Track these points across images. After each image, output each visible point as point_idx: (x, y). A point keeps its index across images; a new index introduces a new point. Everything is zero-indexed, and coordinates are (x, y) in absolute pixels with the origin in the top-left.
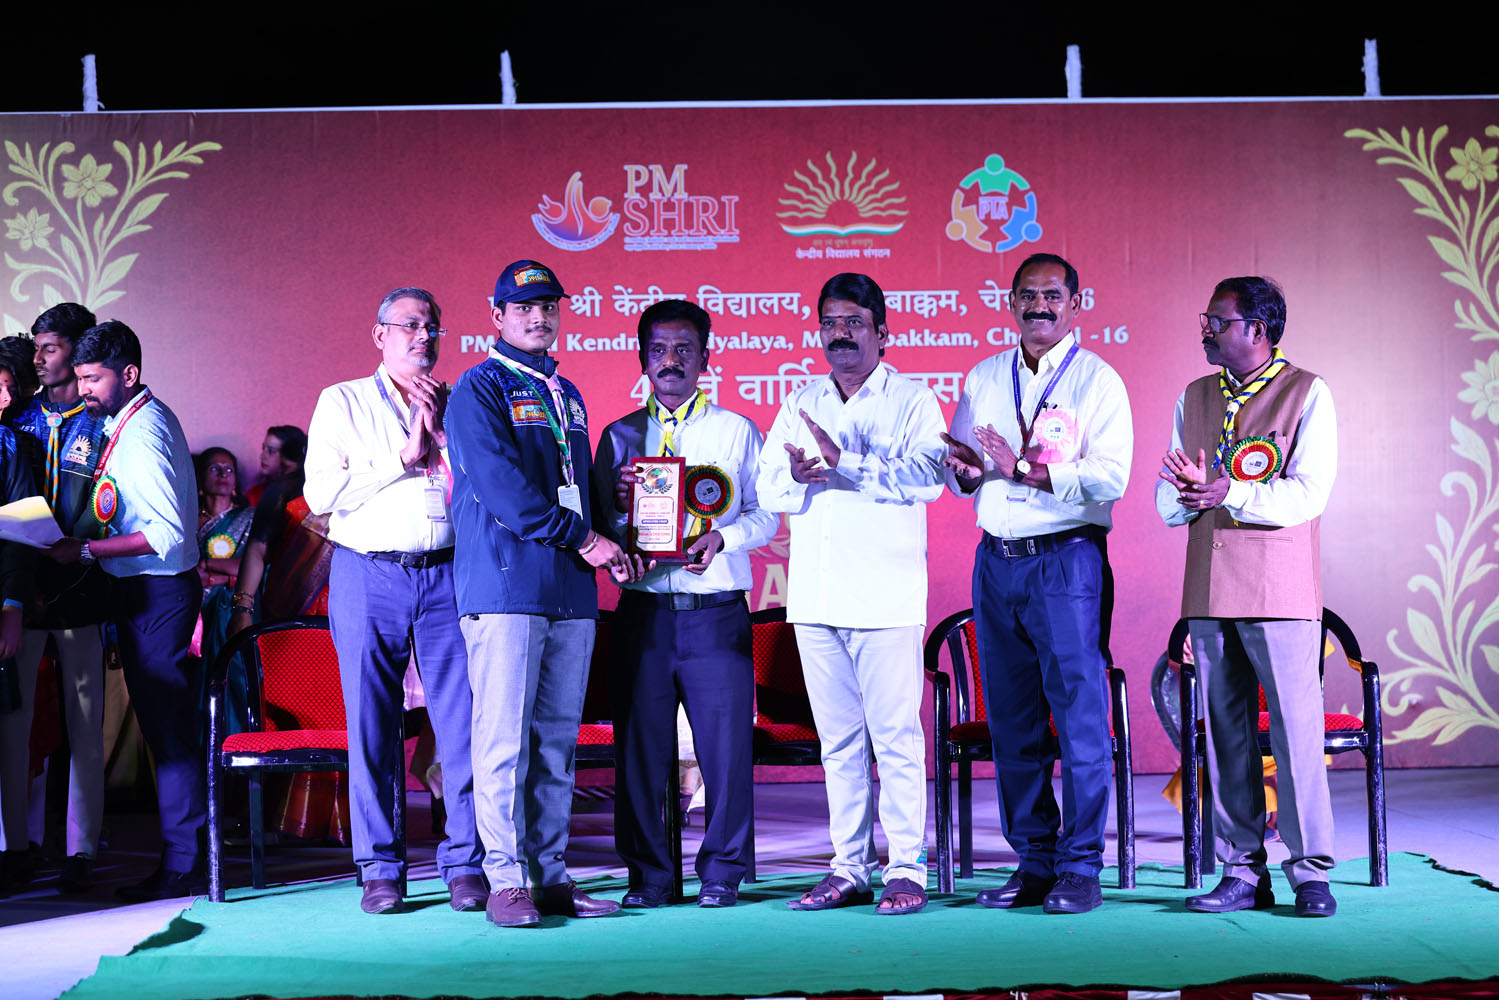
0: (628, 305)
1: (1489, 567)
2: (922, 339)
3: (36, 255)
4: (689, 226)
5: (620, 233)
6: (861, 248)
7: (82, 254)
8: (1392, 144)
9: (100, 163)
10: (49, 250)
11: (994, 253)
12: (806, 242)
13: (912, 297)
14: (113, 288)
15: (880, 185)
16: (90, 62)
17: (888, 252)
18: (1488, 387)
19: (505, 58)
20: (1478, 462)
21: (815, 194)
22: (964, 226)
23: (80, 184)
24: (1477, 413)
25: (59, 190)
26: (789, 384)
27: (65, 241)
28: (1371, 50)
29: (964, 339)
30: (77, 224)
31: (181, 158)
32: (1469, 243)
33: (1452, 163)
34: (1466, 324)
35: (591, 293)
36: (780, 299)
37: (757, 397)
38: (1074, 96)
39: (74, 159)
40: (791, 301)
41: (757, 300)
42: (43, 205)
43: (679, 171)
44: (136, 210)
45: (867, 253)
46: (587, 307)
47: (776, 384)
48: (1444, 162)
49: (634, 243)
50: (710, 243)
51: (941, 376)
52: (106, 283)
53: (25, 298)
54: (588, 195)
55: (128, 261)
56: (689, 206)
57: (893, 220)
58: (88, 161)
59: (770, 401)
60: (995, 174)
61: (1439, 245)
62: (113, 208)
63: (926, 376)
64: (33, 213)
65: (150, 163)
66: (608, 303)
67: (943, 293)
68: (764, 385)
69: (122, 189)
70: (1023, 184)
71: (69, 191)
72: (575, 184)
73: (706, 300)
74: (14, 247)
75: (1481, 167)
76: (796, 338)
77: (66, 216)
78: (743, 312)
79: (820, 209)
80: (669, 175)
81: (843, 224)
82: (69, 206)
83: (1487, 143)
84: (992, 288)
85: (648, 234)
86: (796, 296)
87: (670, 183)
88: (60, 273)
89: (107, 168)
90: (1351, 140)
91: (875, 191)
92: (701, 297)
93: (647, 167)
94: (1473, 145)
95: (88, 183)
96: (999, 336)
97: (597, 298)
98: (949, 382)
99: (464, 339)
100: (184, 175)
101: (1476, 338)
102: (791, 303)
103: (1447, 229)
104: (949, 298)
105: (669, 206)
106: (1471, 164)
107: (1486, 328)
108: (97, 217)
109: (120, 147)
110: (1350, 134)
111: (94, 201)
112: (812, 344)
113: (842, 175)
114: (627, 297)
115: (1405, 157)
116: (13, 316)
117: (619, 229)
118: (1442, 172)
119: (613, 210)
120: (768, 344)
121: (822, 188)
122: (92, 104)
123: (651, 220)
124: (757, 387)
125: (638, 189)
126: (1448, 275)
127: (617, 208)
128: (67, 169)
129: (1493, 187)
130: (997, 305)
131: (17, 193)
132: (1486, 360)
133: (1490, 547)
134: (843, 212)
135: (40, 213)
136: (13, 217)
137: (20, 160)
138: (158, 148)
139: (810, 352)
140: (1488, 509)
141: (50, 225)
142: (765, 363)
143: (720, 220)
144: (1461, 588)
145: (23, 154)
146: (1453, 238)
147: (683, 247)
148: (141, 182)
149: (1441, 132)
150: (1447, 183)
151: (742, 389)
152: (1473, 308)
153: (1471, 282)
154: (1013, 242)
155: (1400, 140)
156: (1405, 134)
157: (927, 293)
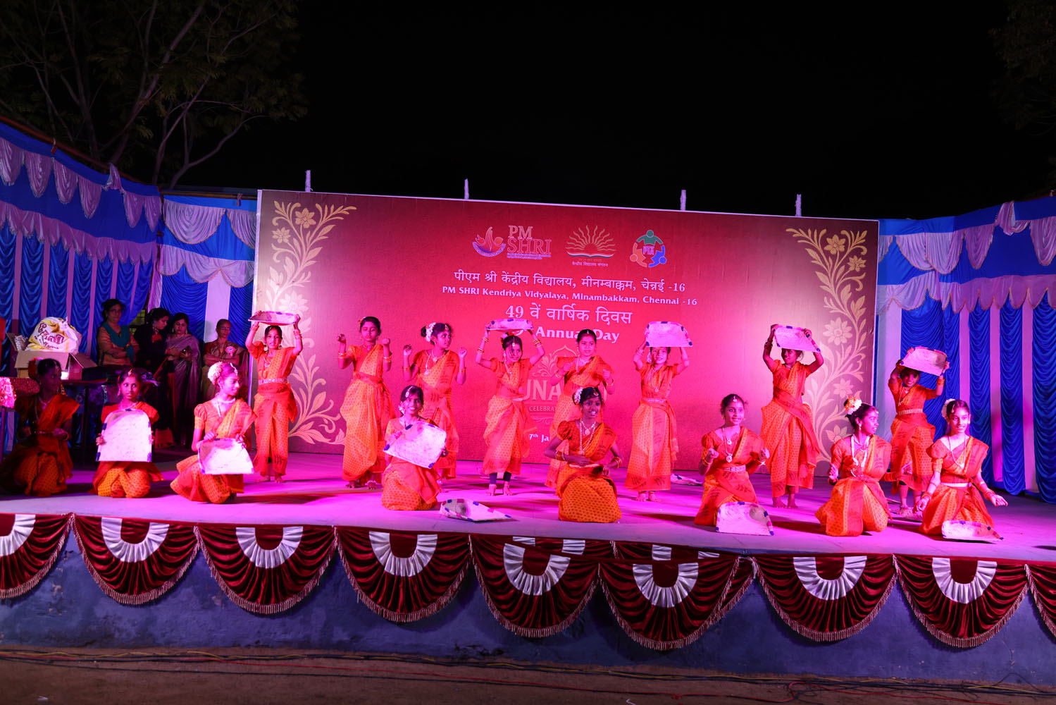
0: (507, 279)
1: (831, 400)
2: (618, 299)
3: (283, 245)
4: (532, 250)
5: (505, 251)
6: (597, 263)
7: (301, 246)
8: (805, 235)
9: (309, 212)
10: (289, 244)
11: (648, 268)
12: (576, 259)
13: (615, 283)
14: (311, 260)
15: (606, 239)
16: (308, 173)
17: (607, 265)
18: (835, 331)
19: (466, 181)
20: (830, 360)
21: (580, 240)
22: (637, 256)
23: (302, 219)
24: (830, 341)
25: (294, 221)
26: (566, 312)
27: (295, 241)
28: (799, 197)
29: (633, 299)
30: (300, 234)
31: (341, 212)
32: (831, 275)
33: (828, 244)
34: (829, 306)
35: (493, 273)
36: (565, 280)
37: (553, 316)
38: (683, 209)
39: (300, 210)
40: (569, 281)
41: (556, 280)
42: (287, 226)
43: (530, 229)
44: (322, 231)
45: (599, 264)
46: (491, 278)
47: (561, 312)
48: (824, 243)
49: (511, 255)
50: (540, 257)
51: (624, 313)
52: (309, 257)
53: (279, 261)
54: (494, 236)
55: (318, 250)
56: (532, 242)
57: (611, 253)
58: (306, 210)
59: (559, 319)
60: (650, 237)
61: (819, 274)
62: (314, 229)
63: (618, 313)
64: (283, 229)
65: (329, 213)
66: (499, 277)
67: (627, 282)
68: (556, 312)
69: (318, 222)
70: (661, 242)
71: (298, 221)
72: (490, 231)
73: (537, 279)
74: (275, 242)
75: (838, 246)
76: (570, 296)
77: (296, 231)
78: (550, 284)
79: (582, 247)
80: (525, 231)
81: (591, 253)
82: (297, 227)
83: (841, 237)
84: (646, 281)
85: (516, 252)
86: (571, 279)
87: (526, 233)
88: (292, 253)
89: (312, 214)
90: (788, 232)
91: (604, 241)
92: (535, 277)
93: (517, 226)
94: (836, 237)
95: (305, 219)
96: (646, 299)
97: (495, 275)
98: (627, 316)
99: (444, 288)
100: (342, 218)
101: (832, 312)
102: (569, 282)
103: (824, 269)
104: (629, 284)
105: (525, 242)
106: (835, 245)
107: (837, 309)
108: (307, 233)
109: (318, 206)
110: (787, 230)
111: (307, 226)
112: (576, 298)
113: (591, 234)
114: (507, 276)
115: (809, 241)
116: (273, 267)
117: (506, 248)
118: (823, 247)
119: (504, 242)
120: (559, 297)
121: (583, 238)
122: (308, 189)
123: (518, 247)
124: (554, 313)
125: (513, 235)
126: (823, 287)
127: (505, 241)
128: (297, 213)
129: (842, 254)
130: (647, 287)
131: (278, 221)
132: (835, 320)
133: (832, 392)
134: (590, 248)
135: (286, 229)
136: (276, 230)
137: (280, 209)
138: (332, 207)
139: (576, 301)
140: (833, 377)
141: (290, 234)
142: (557, 304)
143: (544, 249)
144: (819, 408)
145: (281, 207)
146: (825, 273)
147: (529, 258)
148: (325, 220)
149: (824, 231)
150: (824, 251)
151: (549, 313)
152: (831, 300)
153: (832, 290)
154: (655, 264)
155: (807, 234)
156: (809, 231)
157: (621, 281)
